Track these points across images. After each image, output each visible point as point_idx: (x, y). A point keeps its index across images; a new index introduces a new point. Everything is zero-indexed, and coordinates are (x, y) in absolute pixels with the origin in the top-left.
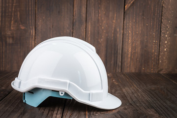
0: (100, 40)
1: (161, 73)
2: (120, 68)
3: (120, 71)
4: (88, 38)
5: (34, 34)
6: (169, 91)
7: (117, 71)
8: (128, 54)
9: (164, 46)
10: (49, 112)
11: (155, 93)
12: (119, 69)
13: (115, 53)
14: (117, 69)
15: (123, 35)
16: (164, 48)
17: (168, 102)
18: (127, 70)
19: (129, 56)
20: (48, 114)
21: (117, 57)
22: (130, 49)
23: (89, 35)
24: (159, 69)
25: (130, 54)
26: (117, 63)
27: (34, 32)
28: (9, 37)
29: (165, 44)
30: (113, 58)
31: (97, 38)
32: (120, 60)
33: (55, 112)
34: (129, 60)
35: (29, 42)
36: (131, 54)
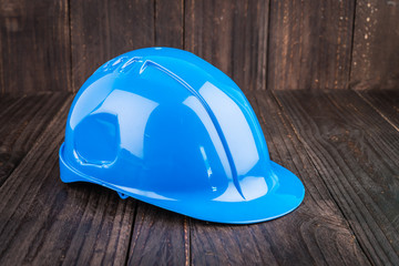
0: (217, 19)
1: (357, 88)
2: (264, 82)
3: (264, 88)
4: (190, 15)
5: (66, 9)
6: (369, 144)
7: (258, 88)
8: (281, 50)
9: (363, 30)
10: (103, 220)
11: (339, 151)
12: (261, 82)
13: (252, 48)
14: (258, 83)
15: (270, 5)
16: (365, 32)
17: (366, 178)
18: (279, 86)
19: (285, 53)
20: (102, 223)
21: (257, 55)
22: (286, 37)
23: (192, 8)
24: (352, 80)
25: (286, 49)
26: (256, 70)
27: (66, 5)
28: (11, 18)
29: (367, 24)
30: (247, 60)
31: (210, 13)
32: (265, 63)
33: (118, 218)
34: (285, 61)
35: (56, 28)
36: (289, 50)
